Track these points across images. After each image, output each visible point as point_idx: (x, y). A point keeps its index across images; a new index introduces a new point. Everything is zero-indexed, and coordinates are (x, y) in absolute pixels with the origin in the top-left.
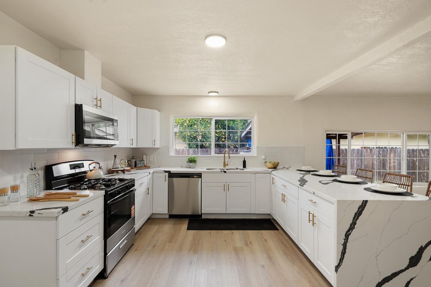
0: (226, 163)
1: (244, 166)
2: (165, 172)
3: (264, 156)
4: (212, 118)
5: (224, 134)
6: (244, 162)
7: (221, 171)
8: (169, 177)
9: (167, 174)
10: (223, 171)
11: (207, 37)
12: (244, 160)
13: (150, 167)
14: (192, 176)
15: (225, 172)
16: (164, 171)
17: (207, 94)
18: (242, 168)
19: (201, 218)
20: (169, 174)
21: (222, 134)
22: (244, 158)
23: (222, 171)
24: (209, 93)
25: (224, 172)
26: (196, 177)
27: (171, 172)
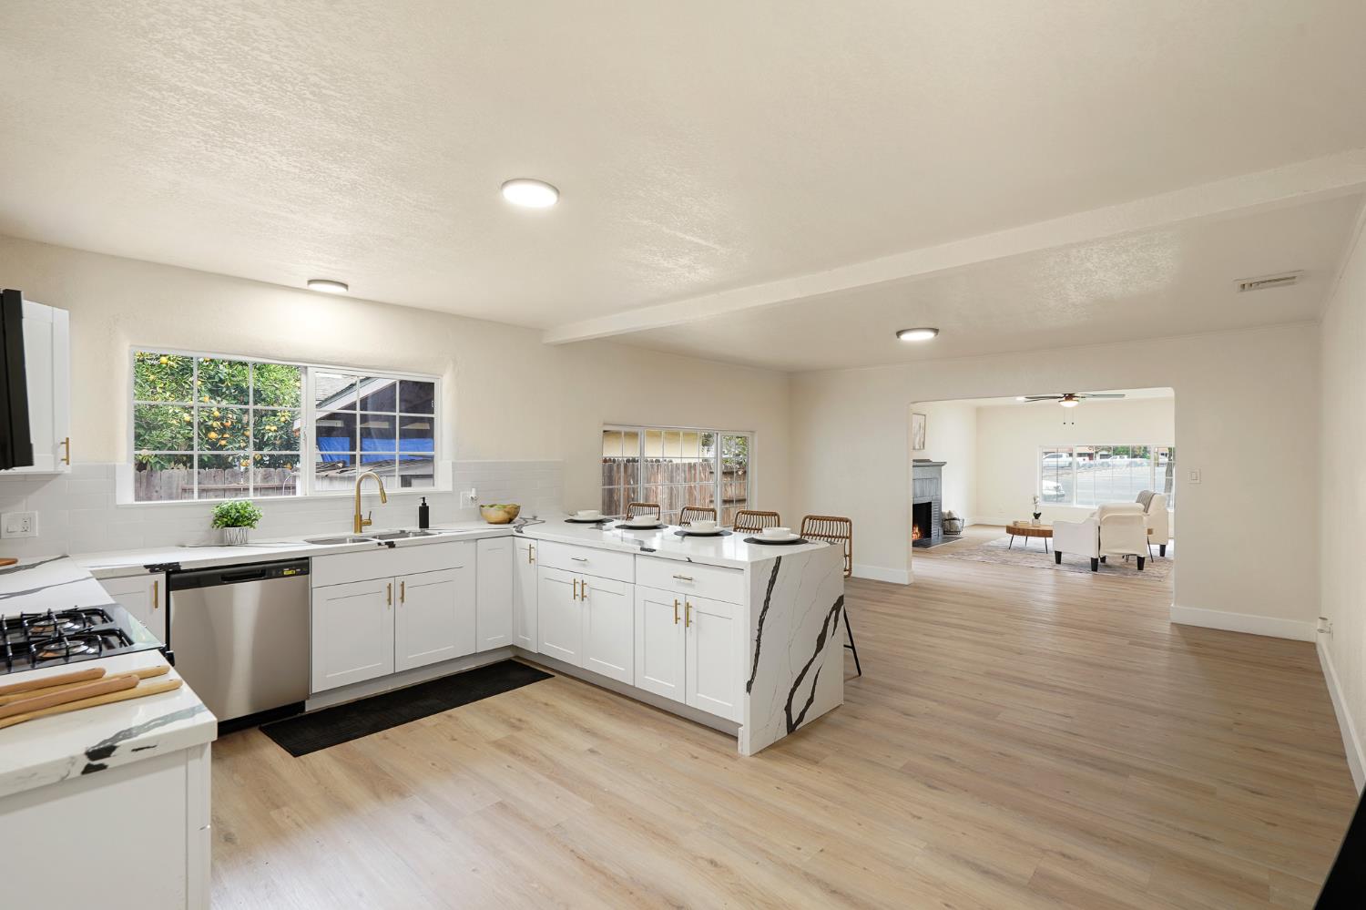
0: (365, 518)
1: (424, 522)
2: (153, 569)
3: (474, 490)
4: (306, 367)
5: (217, 414)
6: (424, 513)
7: (379, 544)
8: (170, 586)
9: (161, 578)
10: (386, 543)
11: (505, 184)
12: (424, 504)
13: (15, 561)
14: (274, 573)
15: (391, 545)
16: (146, 567)
17: (304, 285)
18: (417, 529)
19: (303, 714)
20: (173, 576)
21: (211, 412)
22: (424, 498)
23: (383, 542)
24: (310, 282)
25: (387, 546)
26: (290, 572)
27: (182, 568)
